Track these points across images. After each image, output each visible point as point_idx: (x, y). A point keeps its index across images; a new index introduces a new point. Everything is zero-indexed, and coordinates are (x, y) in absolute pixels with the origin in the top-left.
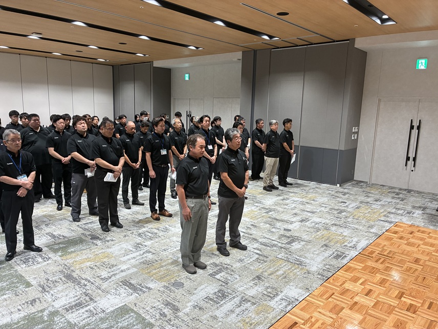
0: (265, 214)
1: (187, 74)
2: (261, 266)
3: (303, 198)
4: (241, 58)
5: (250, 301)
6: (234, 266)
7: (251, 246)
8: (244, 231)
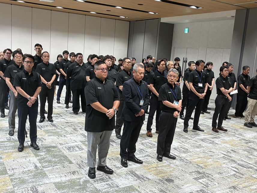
0: (244, 144)
2: (237, 180)
6: (215, 176)
7: (230, 165)
8: (225, 154)
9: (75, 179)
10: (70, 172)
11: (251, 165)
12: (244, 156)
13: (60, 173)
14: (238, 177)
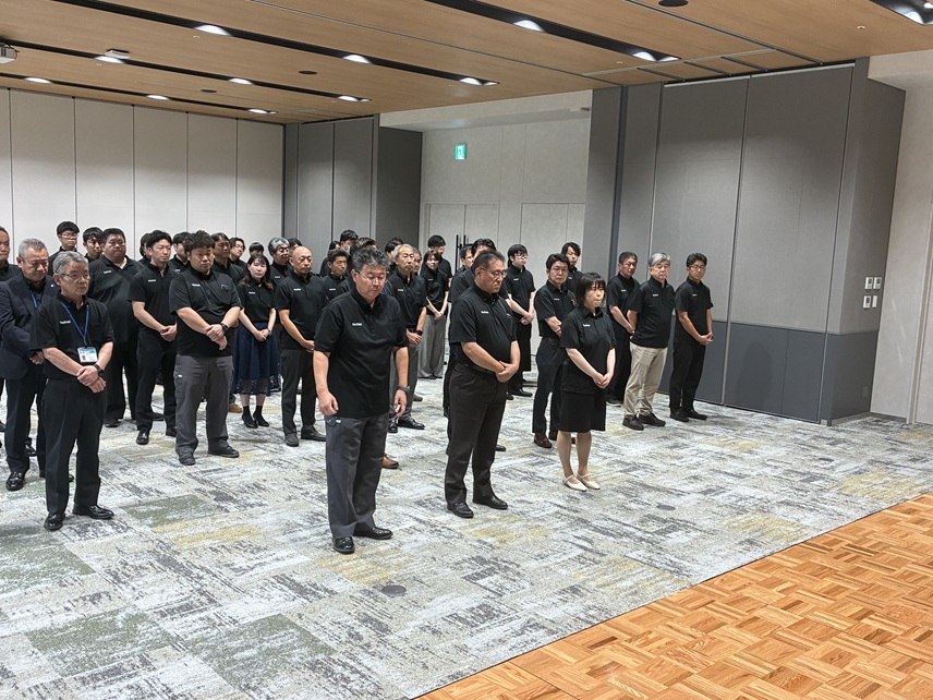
0: (619, 474)
2: (585, 569)
3: (723, 446)
7: (571, 533)
13: (48, 605)
14: (588, 561)
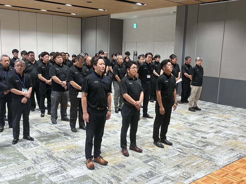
0: (188, 126)
1: (135, 23)
2: (181, 159)
4: (176, 11)
5: (170, 179)
6: (162, 158)
7: (175, 146)
8: (171, 137)
9: (30, 175)
10: (25, 169)
11: (193, 145)
12: (188, 137)
13: (14, 171)
14: (182, 156)
